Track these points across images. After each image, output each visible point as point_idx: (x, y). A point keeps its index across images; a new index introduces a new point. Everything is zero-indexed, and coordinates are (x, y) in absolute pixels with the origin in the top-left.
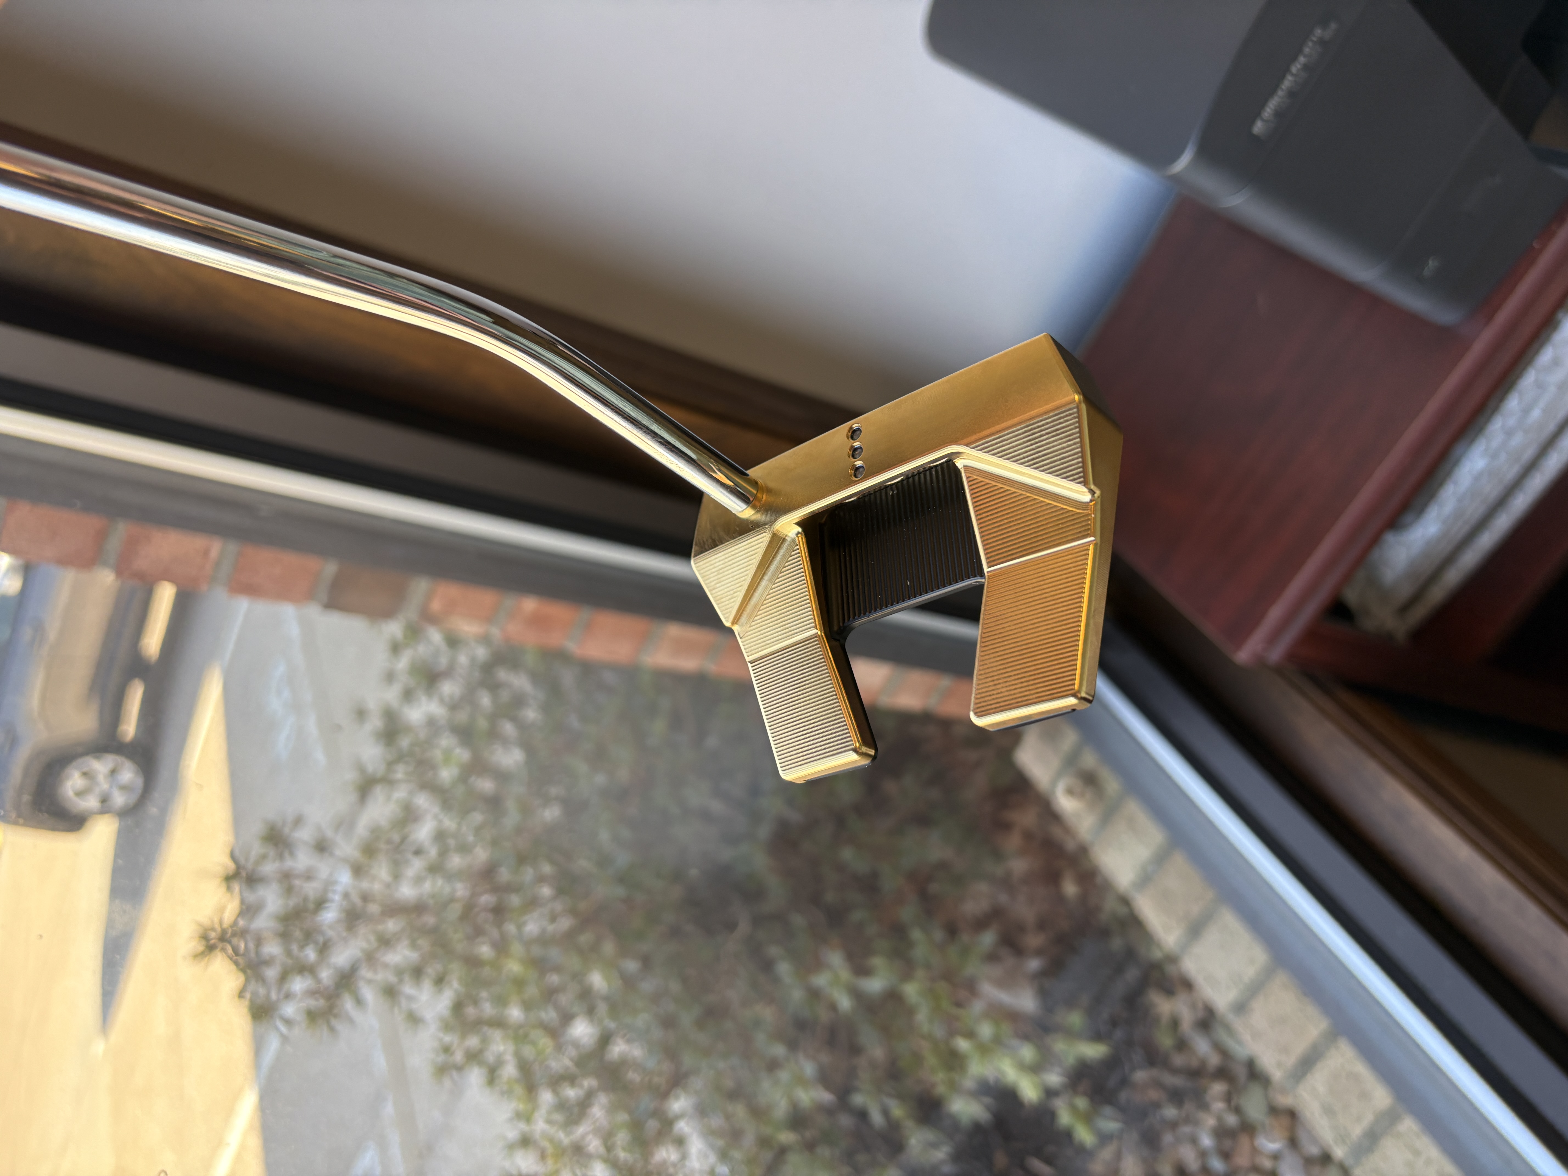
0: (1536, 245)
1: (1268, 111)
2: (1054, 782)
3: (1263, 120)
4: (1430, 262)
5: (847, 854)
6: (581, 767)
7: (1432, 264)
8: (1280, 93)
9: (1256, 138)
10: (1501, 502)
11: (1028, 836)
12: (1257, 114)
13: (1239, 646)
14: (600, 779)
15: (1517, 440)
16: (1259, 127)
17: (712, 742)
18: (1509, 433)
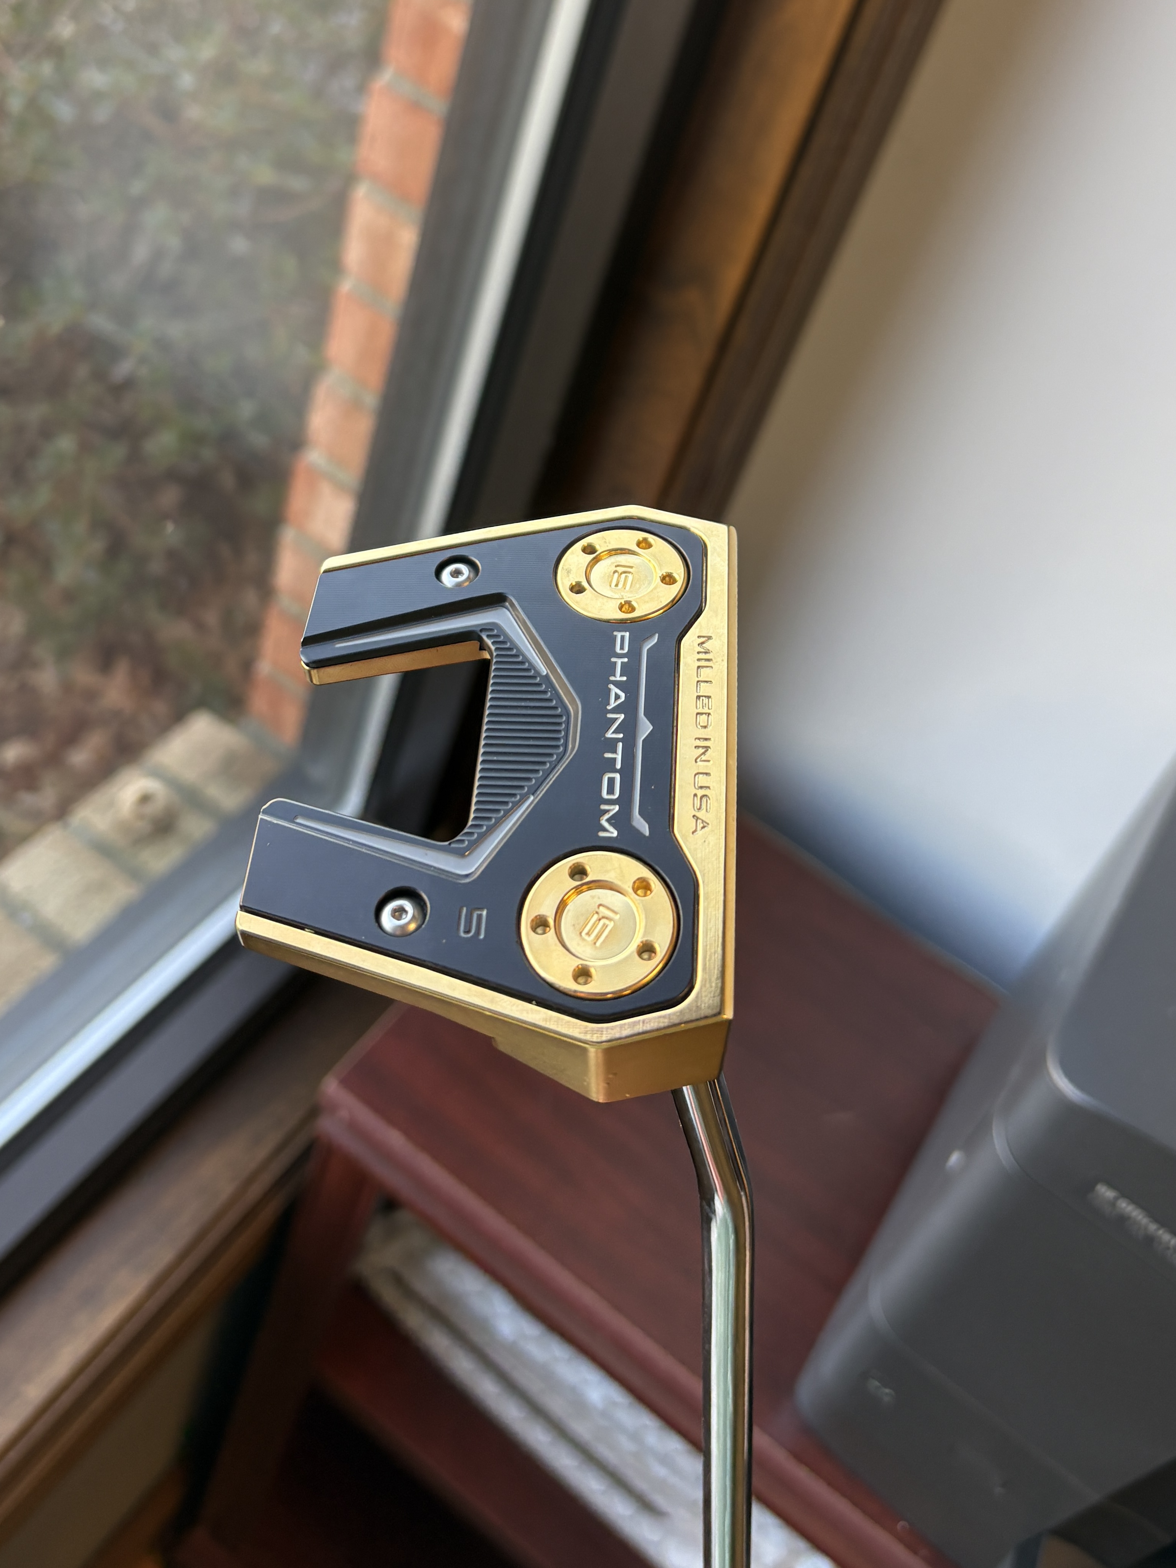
0: (901, 1524)
1: (1126, 1207)
2: (157, 773)
3: (1116, 1199)
4: (887, 1391)
5: (66, 443)
6: (207, 51)
7: (886, 1394)
8: (1153, 1227)
9: (1091, 1187)
10: (538, 1411)
11: (91, 695)
12: (1124, 1194)
13: (346, 1082)
14: (187, 80)
15: (626, 1444)
16: (1105, 1192)
17: (239, 245)
18: (635, 1437)
